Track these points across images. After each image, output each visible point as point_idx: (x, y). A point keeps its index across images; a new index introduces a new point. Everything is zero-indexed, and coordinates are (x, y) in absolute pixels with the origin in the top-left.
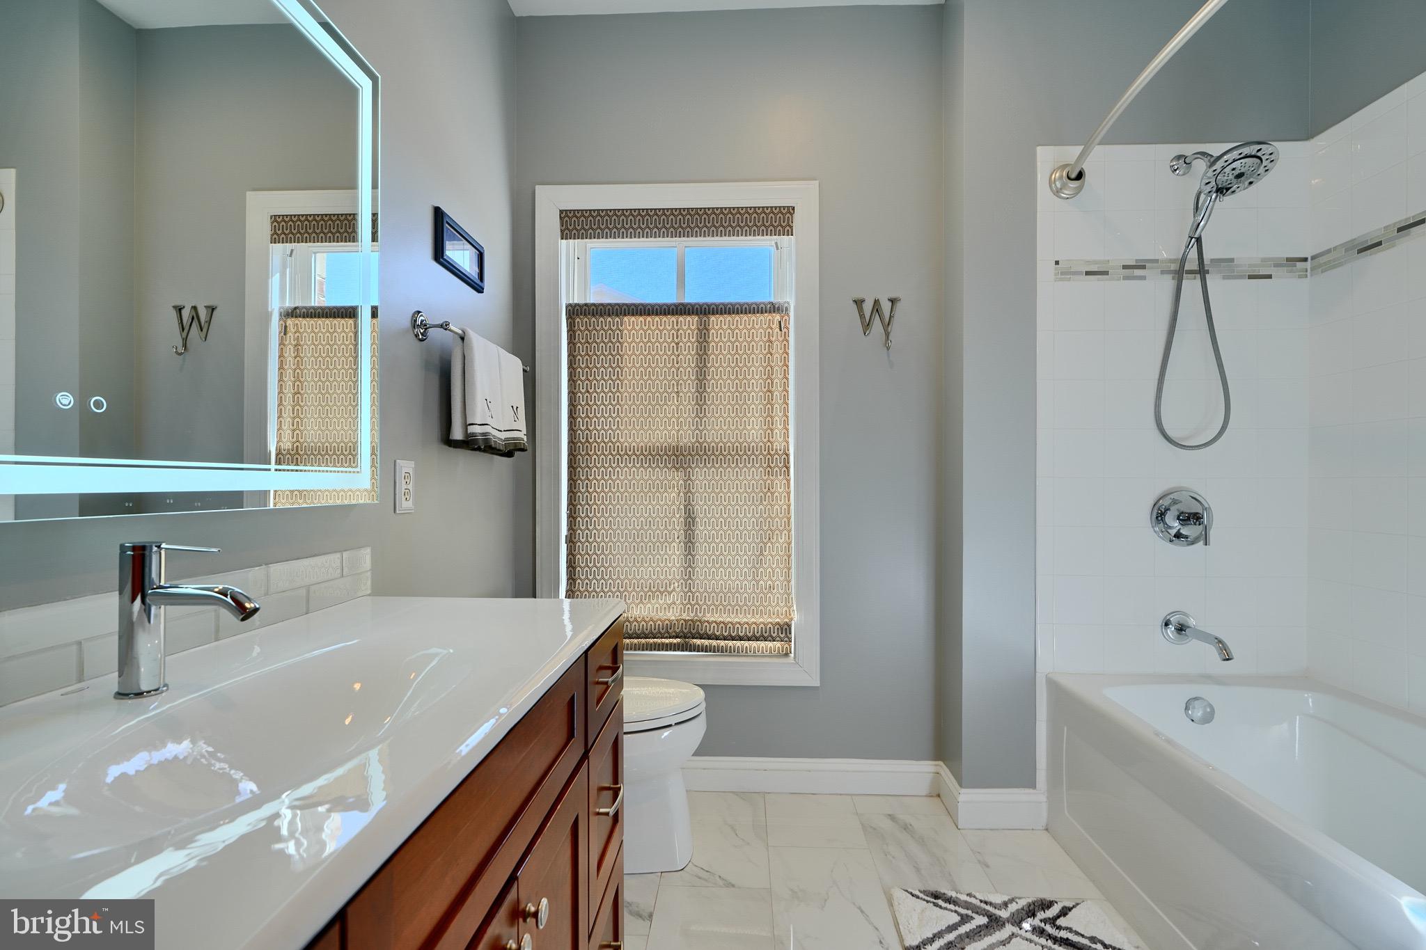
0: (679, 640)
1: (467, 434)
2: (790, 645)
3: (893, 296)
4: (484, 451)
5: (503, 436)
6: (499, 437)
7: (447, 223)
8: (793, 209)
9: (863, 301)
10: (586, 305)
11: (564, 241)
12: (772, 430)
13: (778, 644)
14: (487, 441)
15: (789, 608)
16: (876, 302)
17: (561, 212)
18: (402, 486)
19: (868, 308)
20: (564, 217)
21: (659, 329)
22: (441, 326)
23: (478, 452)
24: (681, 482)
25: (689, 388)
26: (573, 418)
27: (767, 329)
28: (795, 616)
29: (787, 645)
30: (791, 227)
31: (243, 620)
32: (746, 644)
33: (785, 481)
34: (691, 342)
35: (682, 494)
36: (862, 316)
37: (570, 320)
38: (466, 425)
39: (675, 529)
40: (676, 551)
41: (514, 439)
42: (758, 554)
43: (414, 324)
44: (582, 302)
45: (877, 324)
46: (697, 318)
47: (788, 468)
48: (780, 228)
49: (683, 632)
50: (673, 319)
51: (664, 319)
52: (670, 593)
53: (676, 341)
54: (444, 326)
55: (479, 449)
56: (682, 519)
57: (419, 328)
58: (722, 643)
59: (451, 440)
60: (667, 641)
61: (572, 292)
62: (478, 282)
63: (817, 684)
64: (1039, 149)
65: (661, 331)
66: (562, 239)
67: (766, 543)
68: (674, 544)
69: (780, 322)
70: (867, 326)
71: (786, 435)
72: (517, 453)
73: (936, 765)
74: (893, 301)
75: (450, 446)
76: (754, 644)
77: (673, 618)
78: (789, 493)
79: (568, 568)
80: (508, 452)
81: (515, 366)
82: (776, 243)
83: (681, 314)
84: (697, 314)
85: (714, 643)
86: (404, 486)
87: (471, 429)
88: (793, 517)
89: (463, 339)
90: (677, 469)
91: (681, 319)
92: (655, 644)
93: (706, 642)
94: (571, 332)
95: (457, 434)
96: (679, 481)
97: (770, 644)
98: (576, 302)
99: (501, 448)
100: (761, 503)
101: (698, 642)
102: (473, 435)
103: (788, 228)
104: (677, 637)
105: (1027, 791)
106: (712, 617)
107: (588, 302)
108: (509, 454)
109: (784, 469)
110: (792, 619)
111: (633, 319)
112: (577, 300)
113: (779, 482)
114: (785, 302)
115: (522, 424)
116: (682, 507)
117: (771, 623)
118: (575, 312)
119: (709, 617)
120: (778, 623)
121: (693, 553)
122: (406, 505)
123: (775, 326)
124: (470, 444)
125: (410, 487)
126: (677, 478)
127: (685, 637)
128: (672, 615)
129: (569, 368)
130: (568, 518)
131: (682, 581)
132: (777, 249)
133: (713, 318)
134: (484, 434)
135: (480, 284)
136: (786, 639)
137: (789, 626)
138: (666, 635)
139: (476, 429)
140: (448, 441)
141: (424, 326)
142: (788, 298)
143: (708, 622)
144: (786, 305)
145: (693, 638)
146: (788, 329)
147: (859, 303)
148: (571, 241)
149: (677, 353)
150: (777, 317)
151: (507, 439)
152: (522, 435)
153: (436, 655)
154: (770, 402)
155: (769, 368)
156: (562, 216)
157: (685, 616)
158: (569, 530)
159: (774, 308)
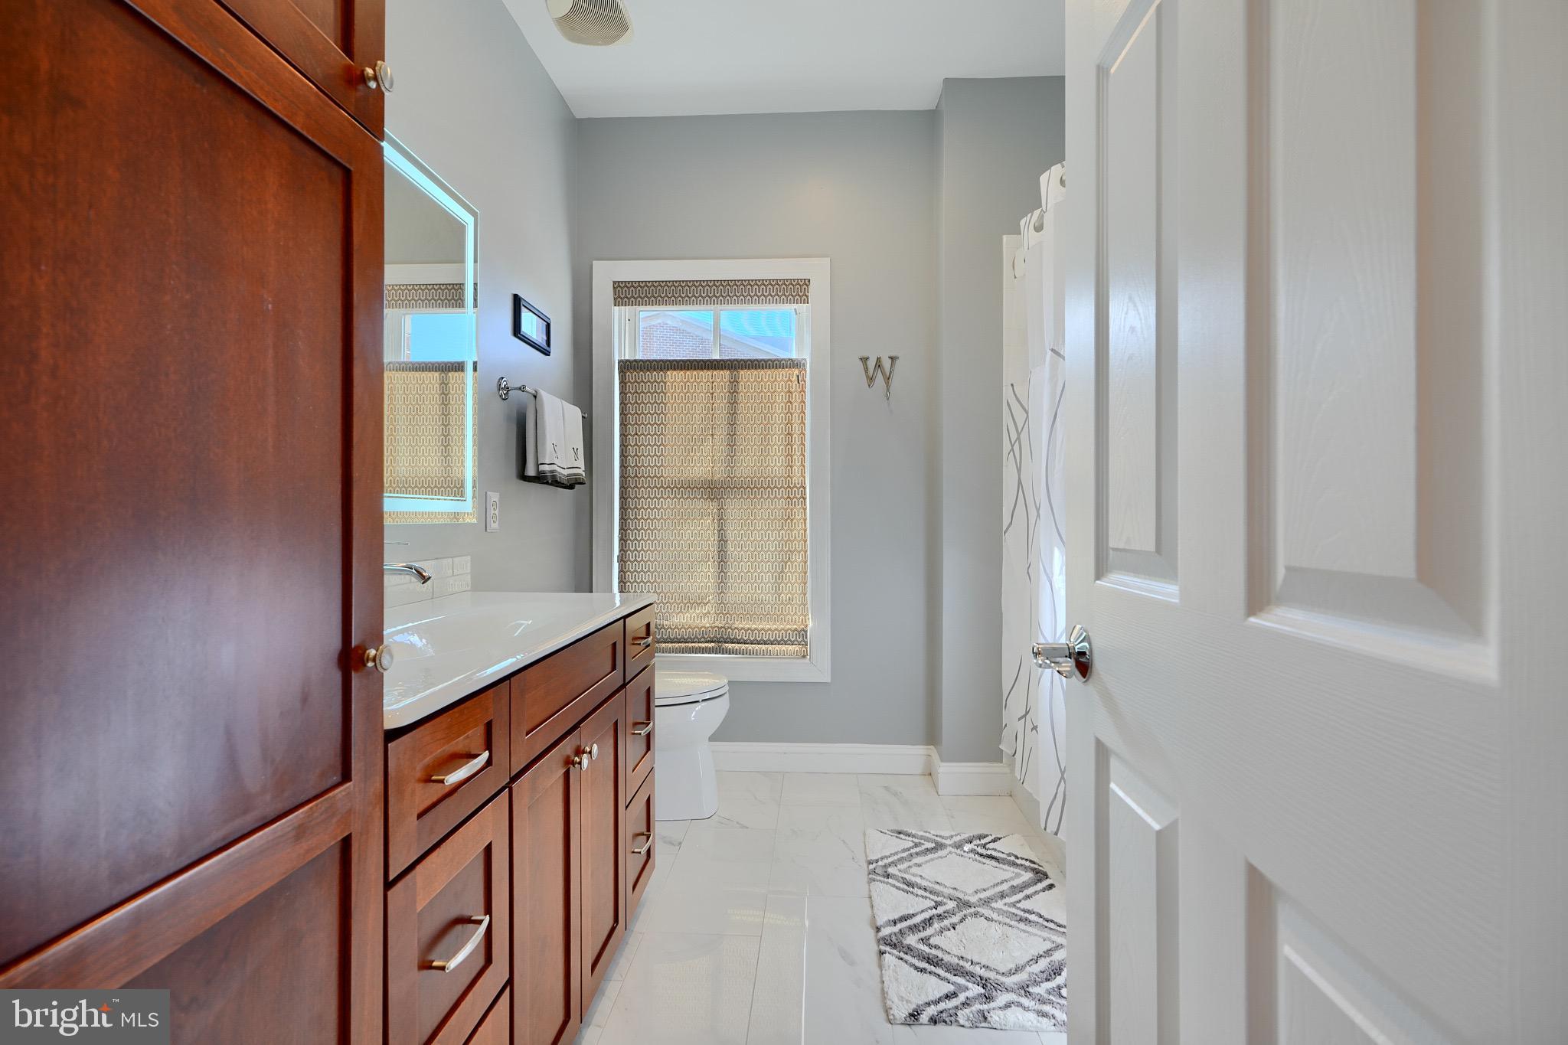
0: (713, 644)
1: (539, 472)
2: (806, 648)
3: (893, 354)
4: (551, 484)
5: (566, 472)
6: (563, 473)
7: (524, 306)
8: (809, 281)
9: (867, 359)
10: (635, 361)
11: (617, 308)
12: (791, 467)
13: (797, 648)
14: (554, 477)
15: (805, 616)
16: (879, 359)
17: (614, 283)
18: (491, 512)
19: (871, 364)
20: (617, 288)
21: (696, 382)
22: (520, 389)
23: (545, 485)
24: (715, 510)
25: (722, 432)
26: (624, 456)
27: (787, 381)
28: (810, 624)
29: (804, 649)
30: (807, 297)
31: (423, 583)
32: (770, 647)
33: (802, 510)
34: (723, 392)
35: (715, 521)
36: (866, 369)
37: (622, 374)
38: (538, 465)
39: (710, 551)
40: (710, 569)
41: (575, 475)
42: (779, 571)
43: (499, 388)
44: (632, 358)
45: (879, 379)
46: (728, 372)
47: (805, 499)
48: (797, 297)
49: (716, 637)
50: (709, 373)
51: (701, 373)
52: (706, 604)
53: (711, 391)
54: (522, 389)
55: (547, 483)
56: (716, 542)
57: (504, 391)
58: (750, 647)
59: (526, 476)
60: (703, 645)
61: (624, 351)
62: (546, 347)
63: (829, 680)
64: (1005, 237)
65: (698, 383)
66: (615, 306)
67: (787, 562)
68: (709, 563)
69: (798, 376)
70: (871, 380)
71: (803, 472)
72: (577, 486)
73: (928, 749)
74: (893, 359)
75: (525, 480)
76: (777, 647)
77: (708, 625)
78: (805, 520)
79: (619, 583)
80: (571, 484)
81: (575, 414)
82: (795, 309)
83: (715, 369)
84: (729, 369)
85: (743, 646)
86: (493, 512)
87: (542, 468)
88: (808, 539)
89: (535, 397)
90: (712, 500)
91: (715, 373)
92: (693, 647)
93: (737, 646)
94: (622, 384)
95: (531, 471)
96: (713, 509)
97: (790, 648)
98: (627, 358)
99: (565, 482)
100: (782, 529)
101: (730, 646)
102: (544, 472)
103: (804, 297)
104: (712, 642)
105: (995, 764)
106: (741, 625)
107: (637, 358)
108: (571, 487)
109: (802, 499)
110: (807, 626)
111: (675, 373)
112: (627, 356)
113: (797, 510)
114: (803, 359)
115: (581, 463)
116: (716, 531)
117: (790, 629)
118: (626, 366)
119: (737, 624)
120: (796, 630)
121: (725, 571)
122: (494, 526)
123: (795, 378)
124: (540, 479)
125: (496, 512)
126: (713, 506)
127: (719, 642)
128: (706, 623)
129: (620, 414)
130: (620, 540)
131: (716, 594)
132: (796, 314)
133: (742, 372)
134: (552, 472)
135: (547, 348)
136: (803, 643)
137: (806, 632)
138: (703, 640)
139: (546, 468)
140: (523, 476)
141: (507, 389)
142: (806, 355)
143: (737, 628)
144: (804, 361)
145: (725, 642)
146: (805, 381)
147: (864, 360)
148: (623, 307)
149: (712, 402)
150: (796, 372)
151: (569, 475)
152: (581, 471)
153: (523, 624)
154: (790, 444)
155: (789, 414)
156: (616, 286)
157: (717, 624)
158: (620, 551)
159: (794, 364)
